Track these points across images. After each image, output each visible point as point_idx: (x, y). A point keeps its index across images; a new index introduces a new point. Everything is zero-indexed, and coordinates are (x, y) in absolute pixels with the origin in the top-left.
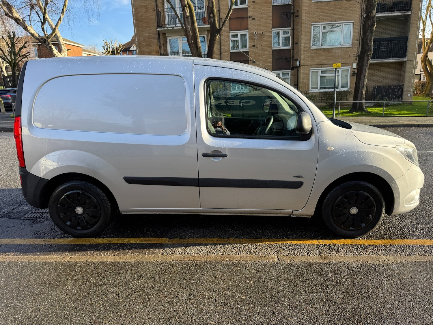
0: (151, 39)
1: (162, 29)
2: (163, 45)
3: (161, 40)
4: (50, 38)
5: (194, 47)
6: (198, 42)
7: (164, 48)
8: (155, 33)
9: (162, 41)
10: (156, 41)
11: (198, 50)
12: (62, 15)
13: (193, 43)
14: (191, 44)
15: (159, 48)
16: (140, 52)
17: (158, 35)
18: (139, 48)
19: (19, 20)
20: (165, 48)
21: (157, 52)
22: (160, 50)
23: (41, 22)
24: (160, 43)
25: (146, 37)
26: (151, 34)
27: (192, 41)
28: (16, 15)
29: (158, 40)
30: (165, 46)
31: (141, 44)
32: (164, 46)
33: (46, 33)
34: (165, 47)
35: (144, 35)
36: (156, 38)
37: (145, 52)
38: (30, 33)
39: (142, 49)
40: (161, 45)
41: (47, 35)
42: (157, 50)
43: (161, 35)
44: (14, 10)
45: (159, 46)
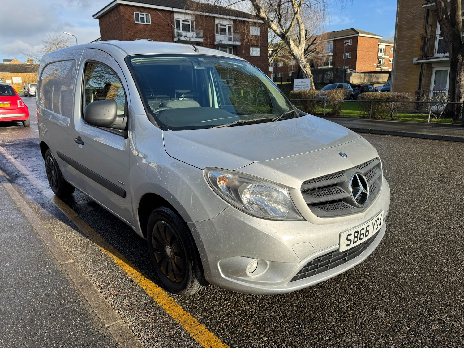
0: (415, 20)
1: (430, 5)
2: (431, 25)
3: (429, 19)
4: (287, 33)
5: (446, 24)
6: (458, 16)
7: (431, 29)
8: (423, 11)
9: (430, 22)
10: (423, 21)
11: (454, 28)
12: (299, 8)
13: (446, 18)
14: (442, 20)
15: (424, 31)
16: (399, 38)
17: (426, 14)
18: (398, 33)
19: (265, 19)
20: (433, 30)
21: (421, 36)
22: (425, 33)
23: (278, 18)
24: (427, 24)
25: (410, 18)
26: (417, 14)
27: (444, 16)
28: (263, 15)
29: (425, 20)
30: (434, 26)
31: (403, 27)
32: (431, 27)
33: (283, 28)
34: (433, 28)
35: (408, 16)
36: (424, 17)
37: (405, 37)
38: (272, 29)
39: (402, 33)
40: (428, 25)
41: (285, 30)
42: (422, 33)
43: (430, 13)
44: (261, 10)
45: (425, 28)
